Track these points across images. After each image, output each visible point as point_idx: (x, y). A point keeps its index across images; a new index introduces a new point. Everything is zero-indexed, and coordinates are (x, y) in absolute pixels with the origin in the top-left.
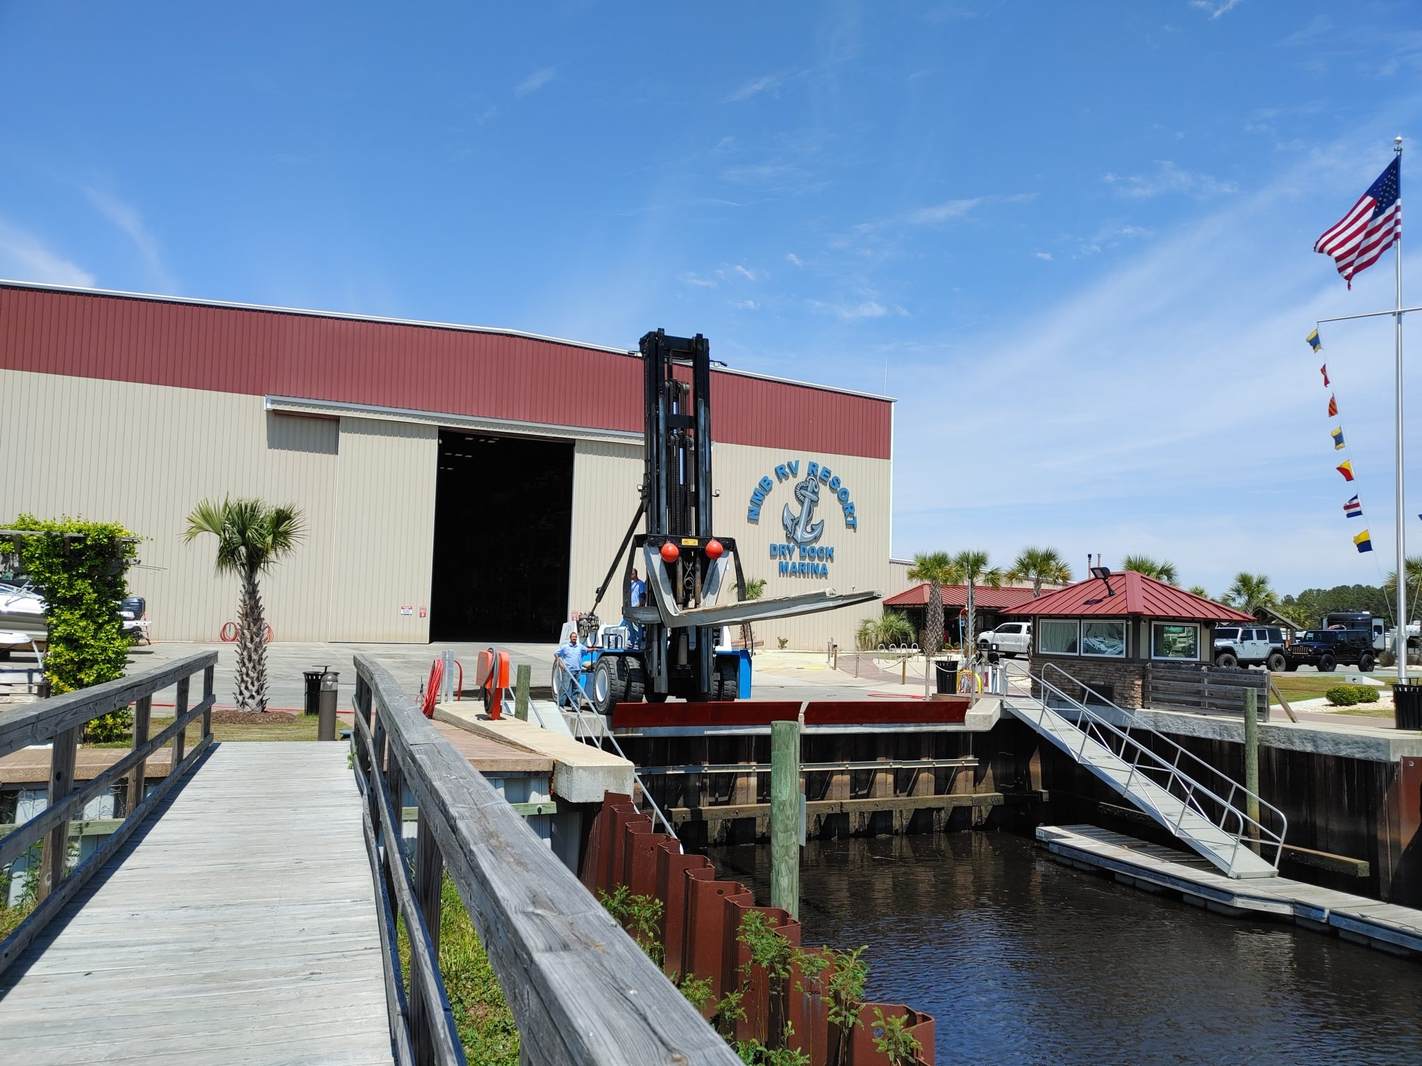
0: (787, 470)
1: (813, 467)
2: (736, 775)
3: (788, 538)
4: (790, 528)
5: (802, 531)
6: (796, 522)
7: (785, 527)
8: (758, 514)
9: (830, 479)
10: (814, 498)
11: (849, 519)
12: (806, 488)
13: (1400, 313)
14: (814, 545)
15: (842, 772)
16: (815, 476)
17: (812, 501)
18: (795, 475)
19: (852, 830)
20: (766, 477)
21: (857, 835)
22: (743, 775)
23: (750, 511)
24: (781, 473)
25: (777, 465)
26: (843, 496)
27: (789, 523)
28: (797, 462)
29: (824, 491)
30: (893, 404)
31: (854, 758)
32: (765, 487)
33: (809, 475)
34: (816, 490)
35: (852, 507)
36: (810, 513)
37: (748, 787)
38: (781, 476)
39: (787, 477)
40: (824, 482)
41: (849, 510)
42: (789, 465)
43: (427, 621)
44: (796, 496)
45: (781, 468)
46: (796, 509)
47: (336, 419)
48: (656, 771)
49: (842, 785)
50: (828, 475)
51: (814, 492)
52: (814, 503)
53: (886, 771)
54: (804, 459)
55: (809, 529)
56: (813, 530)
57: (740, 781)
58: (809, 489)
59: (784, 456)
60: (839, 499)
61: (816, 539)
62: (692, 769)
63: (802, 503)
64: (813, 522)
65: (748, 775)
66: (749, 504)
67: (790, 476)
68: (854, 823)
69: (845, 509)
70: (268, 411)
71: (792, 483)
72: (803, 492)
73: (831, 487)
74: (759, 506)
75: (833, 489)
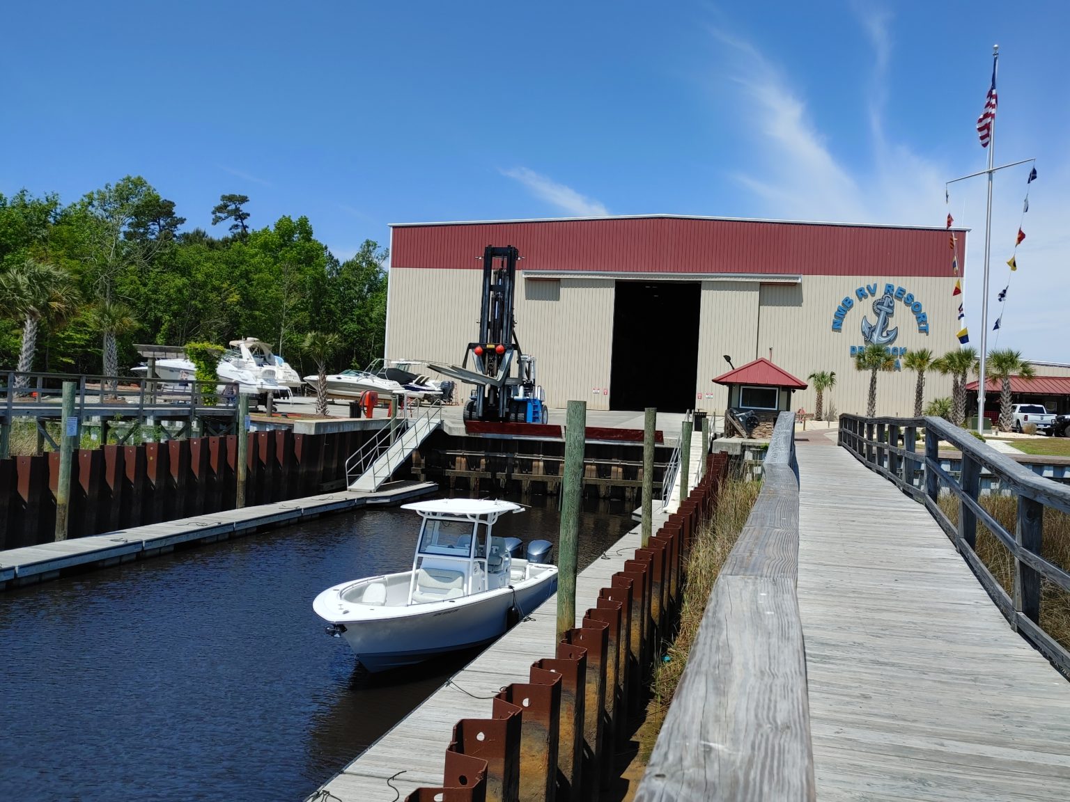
0: (866, 291)
1: (889, 288)
2: (533, 460)
3: (865, 341)
4: (868, 333)
5: (878, 336)
6: (872, 329)
7: (864, 333)
8: (841, 324)
9: (905, 296)
10: (889, 310)
11: (922, 325)
12: (882, 304)
13: (990, 172)
14: (889, 346)
15: (591, 464)
16: (891, 295)
17: (887, 313)
18: (873, 294)
19: (602, 496)
20: (848, 297)
21: (604, 498)
22: (535, 460)
23: (834, 323)
24: (861, 294)
25: (858, 288)
26: (916, 309)
27: (867, 330)
28: (875, 286)
29: (899, 306)
30: (967, 232)
31: (598, 457)
32: (847, 304)
33: (885, 294)
34: (891, 305)
35: (924, 316)
36: (885, 322)
37: (538, 467)
38: (860, 296)
39: (866, 296)
40: (900, 299)
41: (921, 319)
42: (868, 287)
43: (608, 397)
44: (874, 310)
45: (861, 290)
46: (873, 320)
47: (559, 280)
48: (492, 454)
49: (591, 470)
50: (903, 293)
51: (889, 306)
52: (890, 314)
53: (618, 466)
54: (881, 282)
55: (885, 334)
56: (888, 335)
57: (535, 463)
58: (885, 304)
59: (864, 281)
60: (913, 311)
61: (891, 342)
62: (509, 455)
63: (878, 315)
64: (889, 329)
65: (539, 461)
66: (833, 318)
67: (869, 295)
68: (603, 492)
69: (918, 318)
70: (525, 278)
71: (870, 300)
72: (879, 306)
73: (905, 302)
74: (842, 319)
75: (907, 304)
